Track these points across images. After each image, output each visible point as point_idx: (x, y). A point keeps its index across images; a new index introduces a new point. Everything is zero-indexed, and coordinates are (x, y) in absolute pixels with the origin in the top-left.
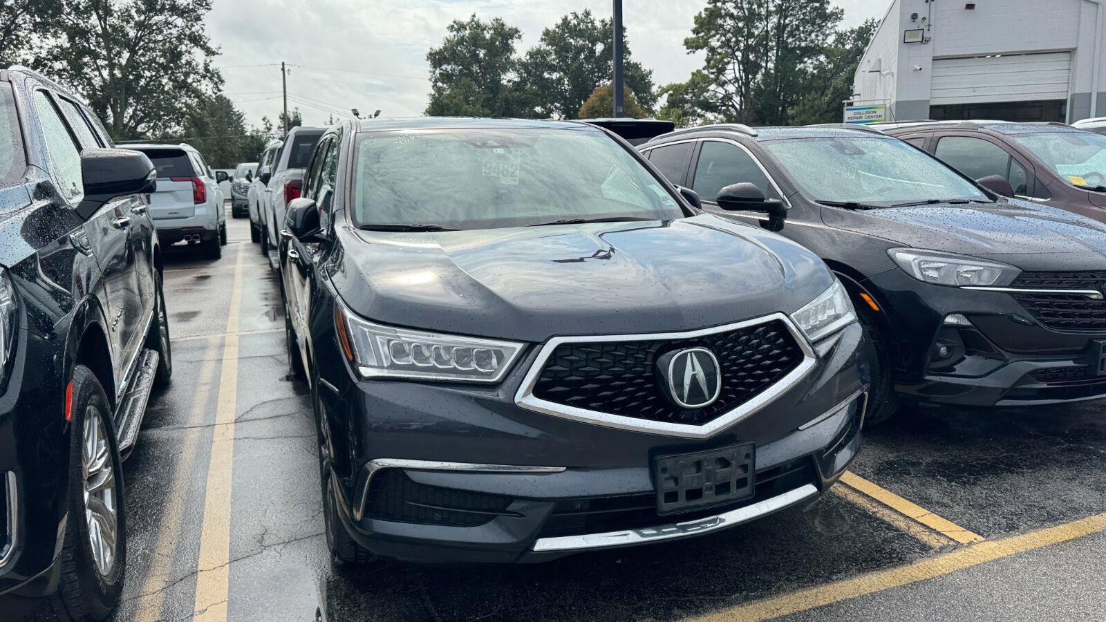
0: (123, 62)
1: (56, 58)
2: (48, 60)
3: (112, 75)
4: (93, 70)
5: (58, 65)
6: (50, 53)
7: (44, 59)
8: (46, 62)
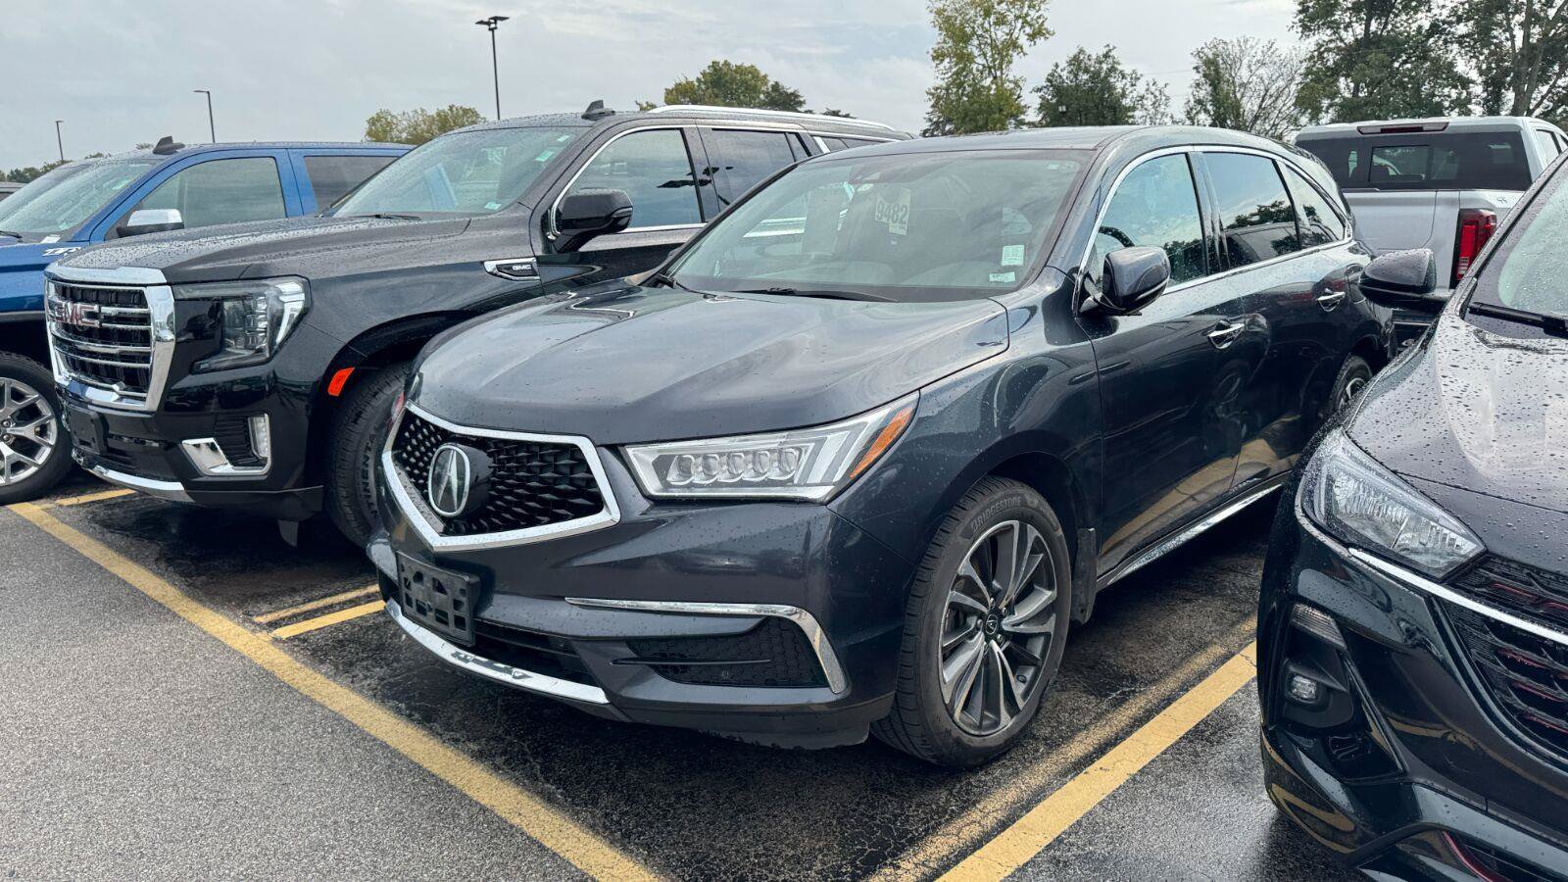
0: (1552, 13)
1: (1459, 20)
2: (1450, 23)
3: (1527, 36)
4: (1504, 31)
5: (1462, 29)
6: (1454, 11)
7: (1444, 22)
8: (1446, 26)
